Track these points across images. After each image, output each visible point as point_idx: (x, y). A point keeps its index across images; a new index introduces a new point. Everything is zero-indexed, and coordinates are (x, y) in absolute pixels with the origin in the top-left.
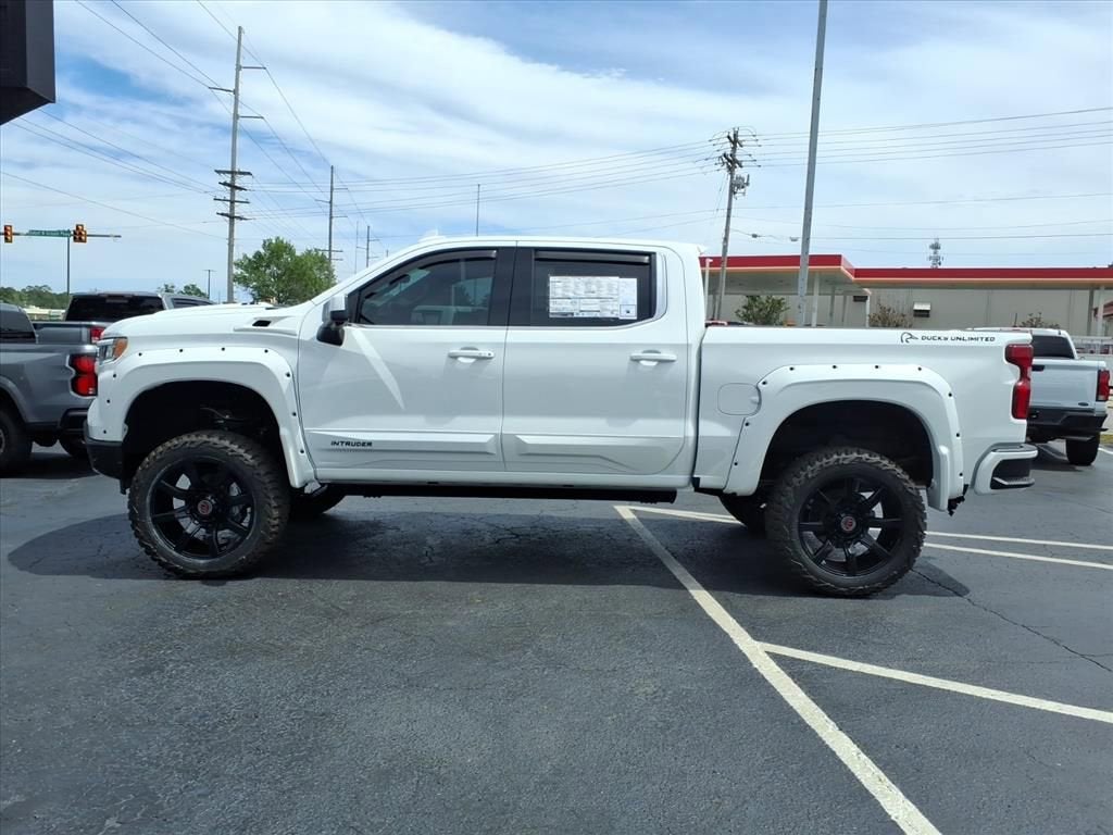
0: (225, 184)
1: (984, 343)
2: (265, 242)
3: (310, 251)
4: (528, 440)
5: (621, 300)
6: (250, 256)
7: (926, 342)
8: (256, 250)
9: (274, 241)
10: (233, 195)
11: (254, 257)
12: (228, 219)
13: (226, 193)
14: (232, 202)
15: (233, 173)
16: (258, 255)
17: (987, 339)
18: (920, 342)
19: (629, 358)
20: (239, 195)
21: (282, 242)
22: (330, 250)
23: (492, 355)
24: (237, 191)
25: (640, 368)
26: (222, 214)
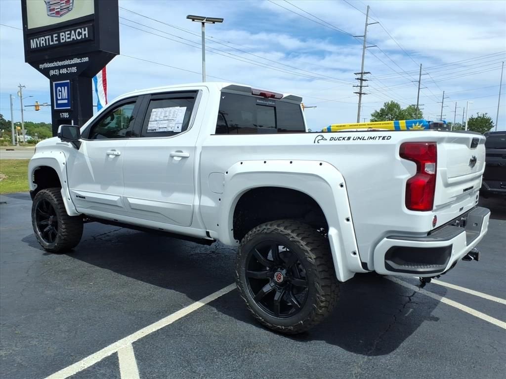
0: (358, 79)
1: (381, 142)
2: (385, 104)
3: (411, 106)
4: (131, 201)
5: (176, 121)
6: (379, 111)
7: (333, 142)
8: (381, 107)
9: (390, 103)
10: (361, 83)
11: (381, 111)
12: (358, 94)
13: (358, 83)
14: (361, 87)
15: (362, 73)
16: (382, 110)
17: (384, 138)
18: (328, 142)
19: (169, 155)
20: (364, 83)
21: (394, 103)
22: (418, 105)
23: (119, 153)
24: (363, 82)
25: (173, 161)
26: (356, 93)
